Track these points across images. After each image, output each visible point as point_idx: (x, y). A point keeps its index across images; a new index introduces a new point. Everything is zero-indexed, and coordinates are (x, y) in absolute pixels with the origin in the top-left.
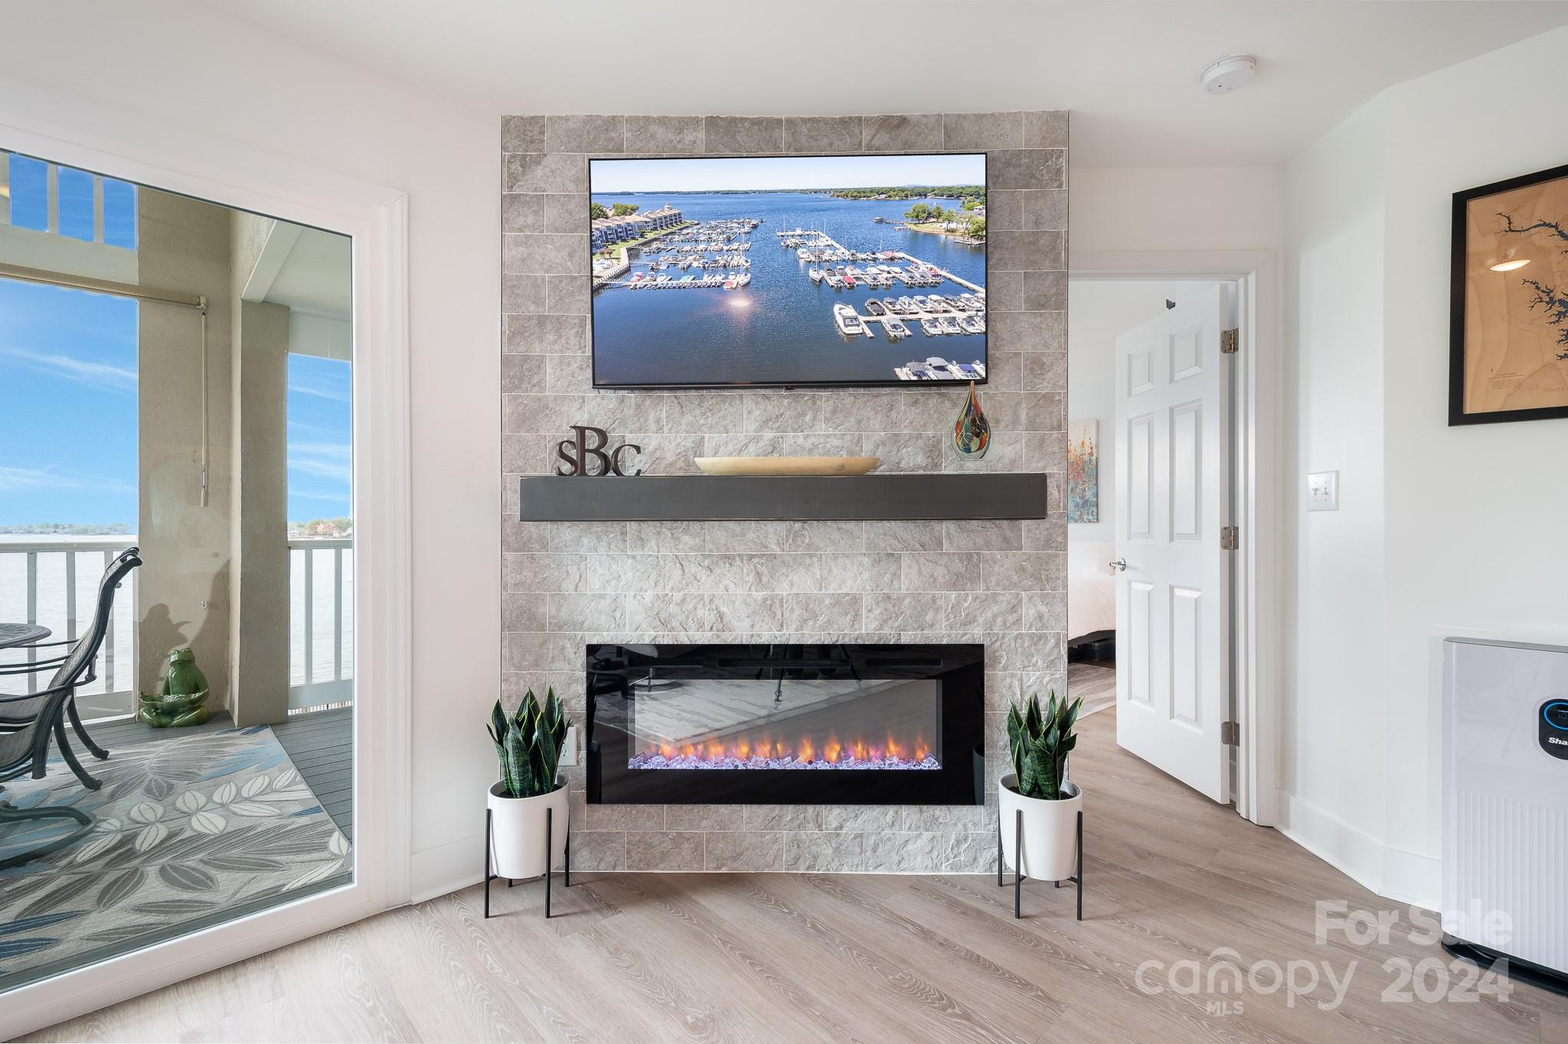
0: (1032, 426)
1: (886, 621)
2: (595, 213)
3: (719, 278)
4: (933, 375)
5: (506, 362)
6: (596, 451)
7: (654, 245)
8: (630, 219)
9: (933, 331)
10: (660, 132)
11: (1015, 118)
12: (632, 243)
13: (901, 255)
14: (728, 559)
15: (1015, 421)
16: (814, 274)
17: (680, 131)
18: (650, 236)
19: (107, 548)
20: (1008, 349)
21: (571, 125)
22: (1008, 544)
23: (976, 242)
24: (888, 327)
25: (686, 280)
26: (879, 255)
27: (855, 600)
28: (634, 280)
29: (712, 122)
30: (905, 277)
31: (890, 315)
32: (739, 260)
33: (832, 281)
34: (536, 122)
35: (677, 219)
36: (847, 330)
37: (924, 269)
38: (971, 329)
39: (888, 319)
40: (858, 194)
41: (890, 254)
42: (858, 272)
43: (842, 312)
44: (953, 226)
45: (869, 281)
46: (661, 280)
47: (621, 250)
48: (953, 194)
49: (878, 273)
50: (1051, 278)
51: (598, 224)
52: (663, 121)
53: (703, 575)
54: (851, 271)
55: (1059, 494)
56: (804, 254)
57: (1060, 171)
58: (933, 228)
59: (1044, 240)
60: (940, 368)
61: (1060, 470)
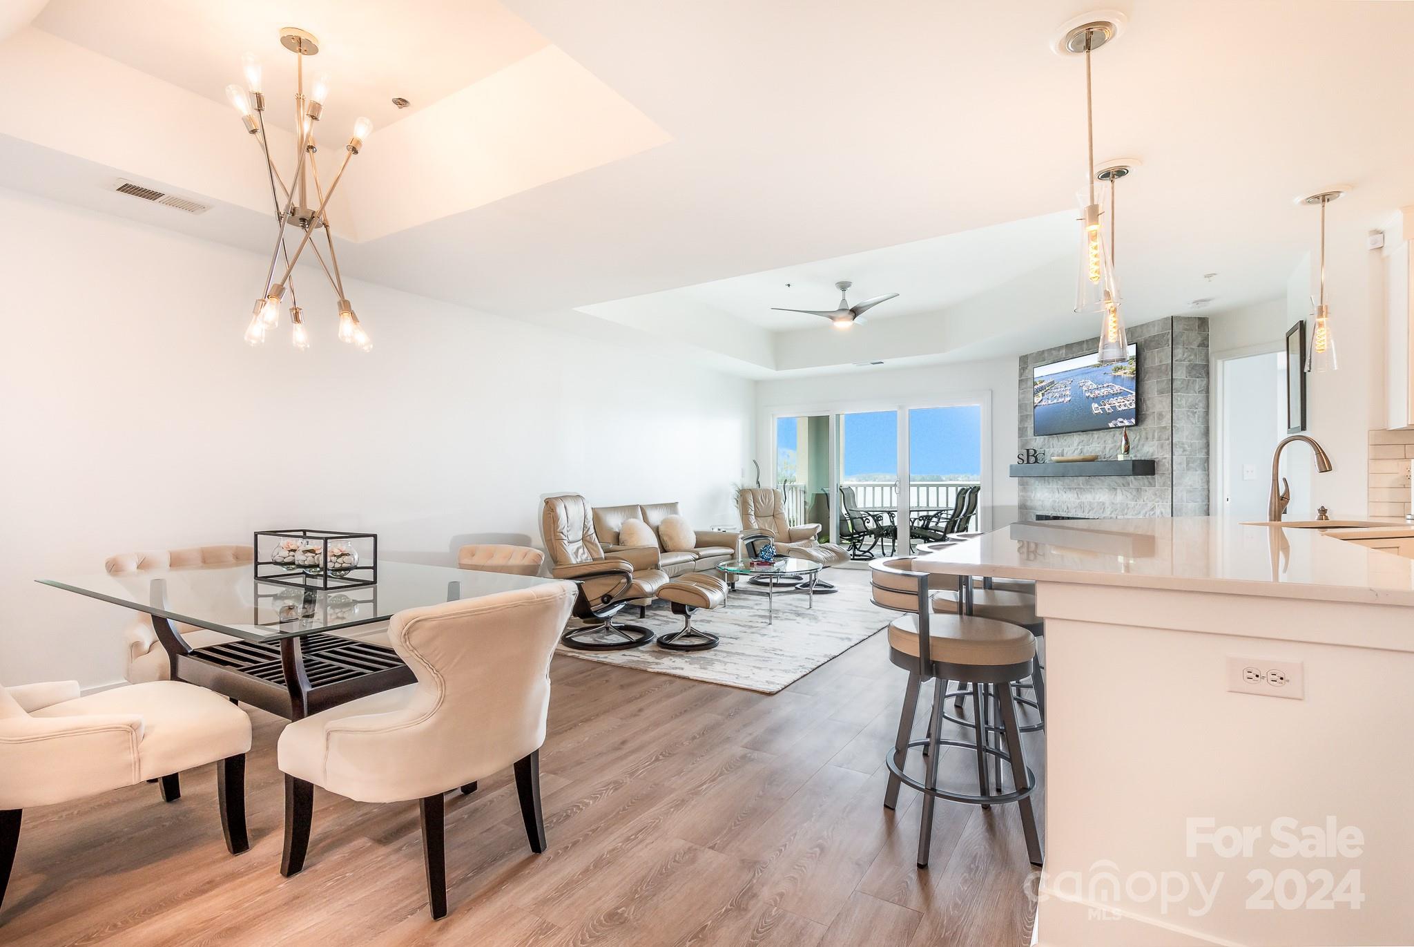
0: (1159, 439)
1: (1112, 512)
2: (1035, 384)
3: (1063, 399)
4: (1120, 425)
5: (1019, 429)
6: (1033, 456)
8: (1042, 384)
9: (1119, 409)
10: (1054, 353)
11: (1152, 324)
12: (1043, 392)
14: (1070, 489)
15: (1153, 438)
16: (1087, 395)
17: (1059, 351)
18: (1047, 389)
19: (956, 486)
20: (1151, 411)
21: (1033, 357)
22: (1151, 485)
23: (1132, 376)
24: (1107, 410)
25: (1055, 401)
26: (1105, 385)
27: (1104, 504)
28: (1043, 403)
29: (1067, 346)
30: (1112, 392)
31: (1107, 405)
32: (1068, 393)
33: (1092, 396)
34: (1026, 356)
35: (1053, 382)
36: (1096, 412)
37: (1117, 388)
38: (1131, 407)
39: (1107, 407)
41: (1107, 384)
42: (1099, 392)
43: (1095, 405)
44: (1126, 371)
45: (1102, 395)
46: (1050, 402)
47: (1040, 394)
48: (1126, 359)
49: (1103, 392)
50: (1165, 381)
51: (1036, 387)
52: (1054, 349)
53: (1063, 493)
54: (1097, 392)
55: (1168, 466)
56: (1084, 388)
57: (1168, 340)
58: (1120, 373)
59: (1163, 368)
60: (1122, 422)
61: (1169, 456)
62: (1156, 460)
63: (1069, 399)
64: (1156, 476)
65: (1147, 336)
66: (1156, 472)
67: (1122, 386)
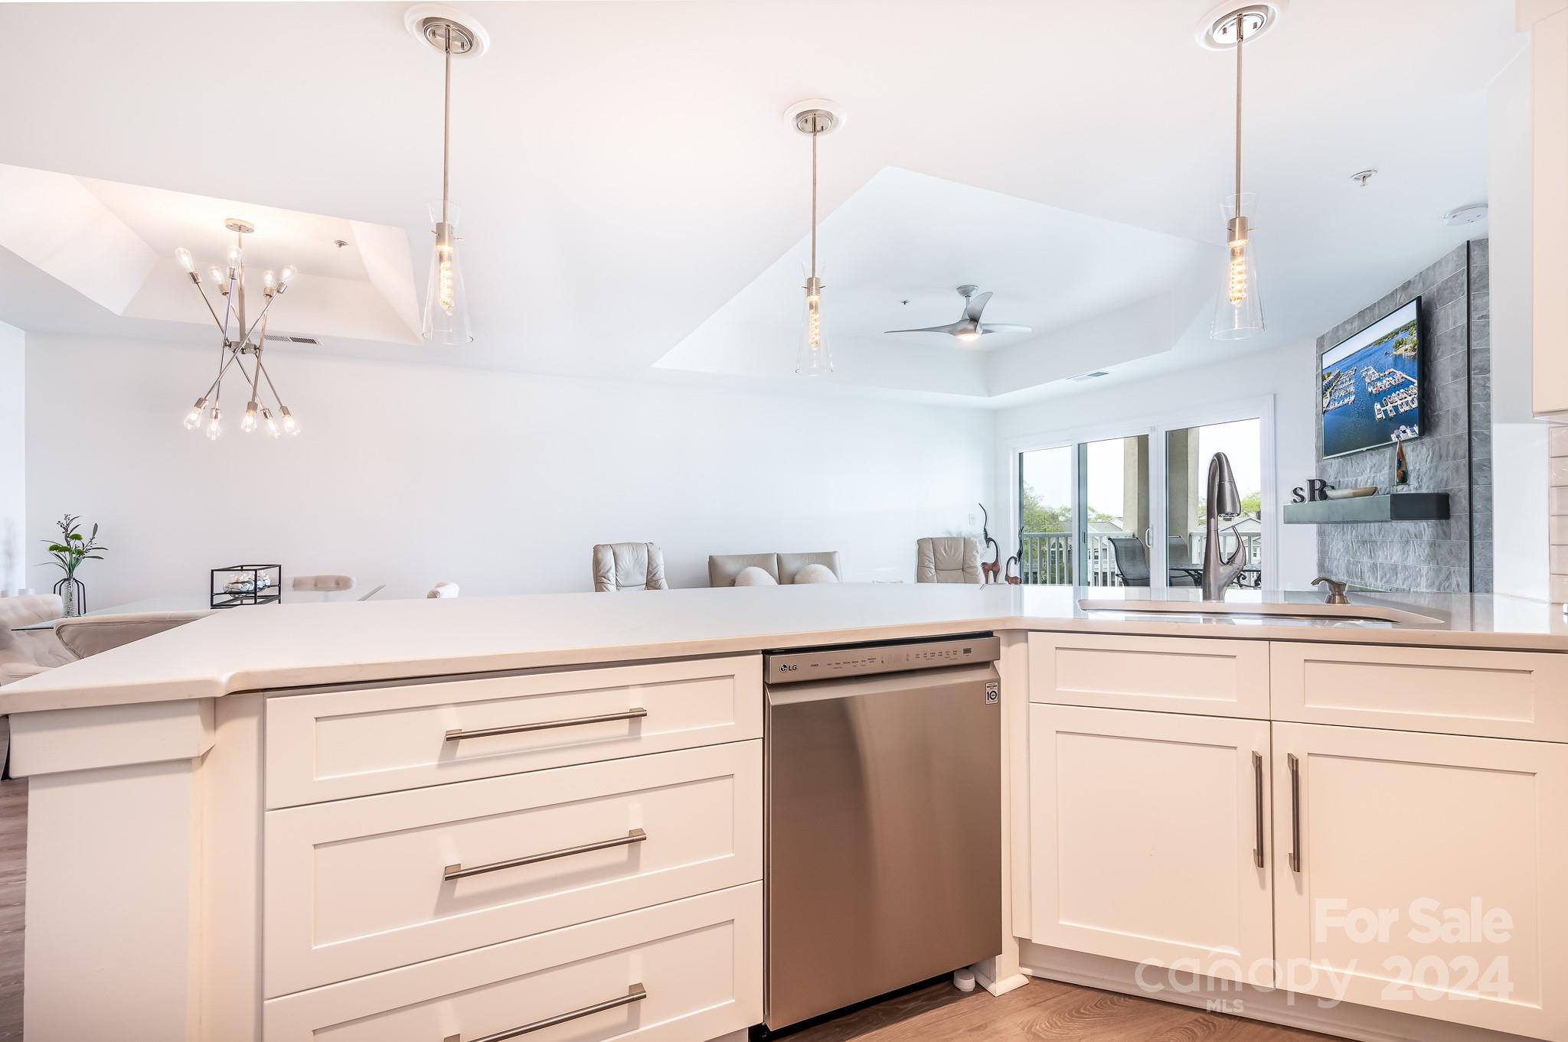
0: (1454, 457)
3: (1348, 399)
5: (1316, 449)
6: (1319, 490)
7: (1335, 388)
9: (1402, 410)
10: (1348, 327)
12: (1329, 391)
13: (1392, 370)
15: (1446, 456)
17: (1352, 324)
20: (1442, 407)
21: (1329, 335)
22: (1446, 534)
23: (1414, 353)
25: (1341, 403)
28: (1331, 407)
29: (1362, 314)
31: (1390, 405)
34: (1325, 334)
38: (1414, 406)
40: (1379, 342)
41: (1389, 371)
48: (1406, 328)
50: (1461, 356)
52: (1349, 320)
54: (1379, 384)
55: (1465, 503)
56: (1368, 381)
57: (1463, 284)
58: (1401, 351)
59: (1458, 334)
60: (1404, 432)
61: (1465, 486)
62: (1451, 494)
63: (1353, 398)
64: (1452, 521)
65: (1440, 281)
66: (1452, 513)
67: (1403, 372)
